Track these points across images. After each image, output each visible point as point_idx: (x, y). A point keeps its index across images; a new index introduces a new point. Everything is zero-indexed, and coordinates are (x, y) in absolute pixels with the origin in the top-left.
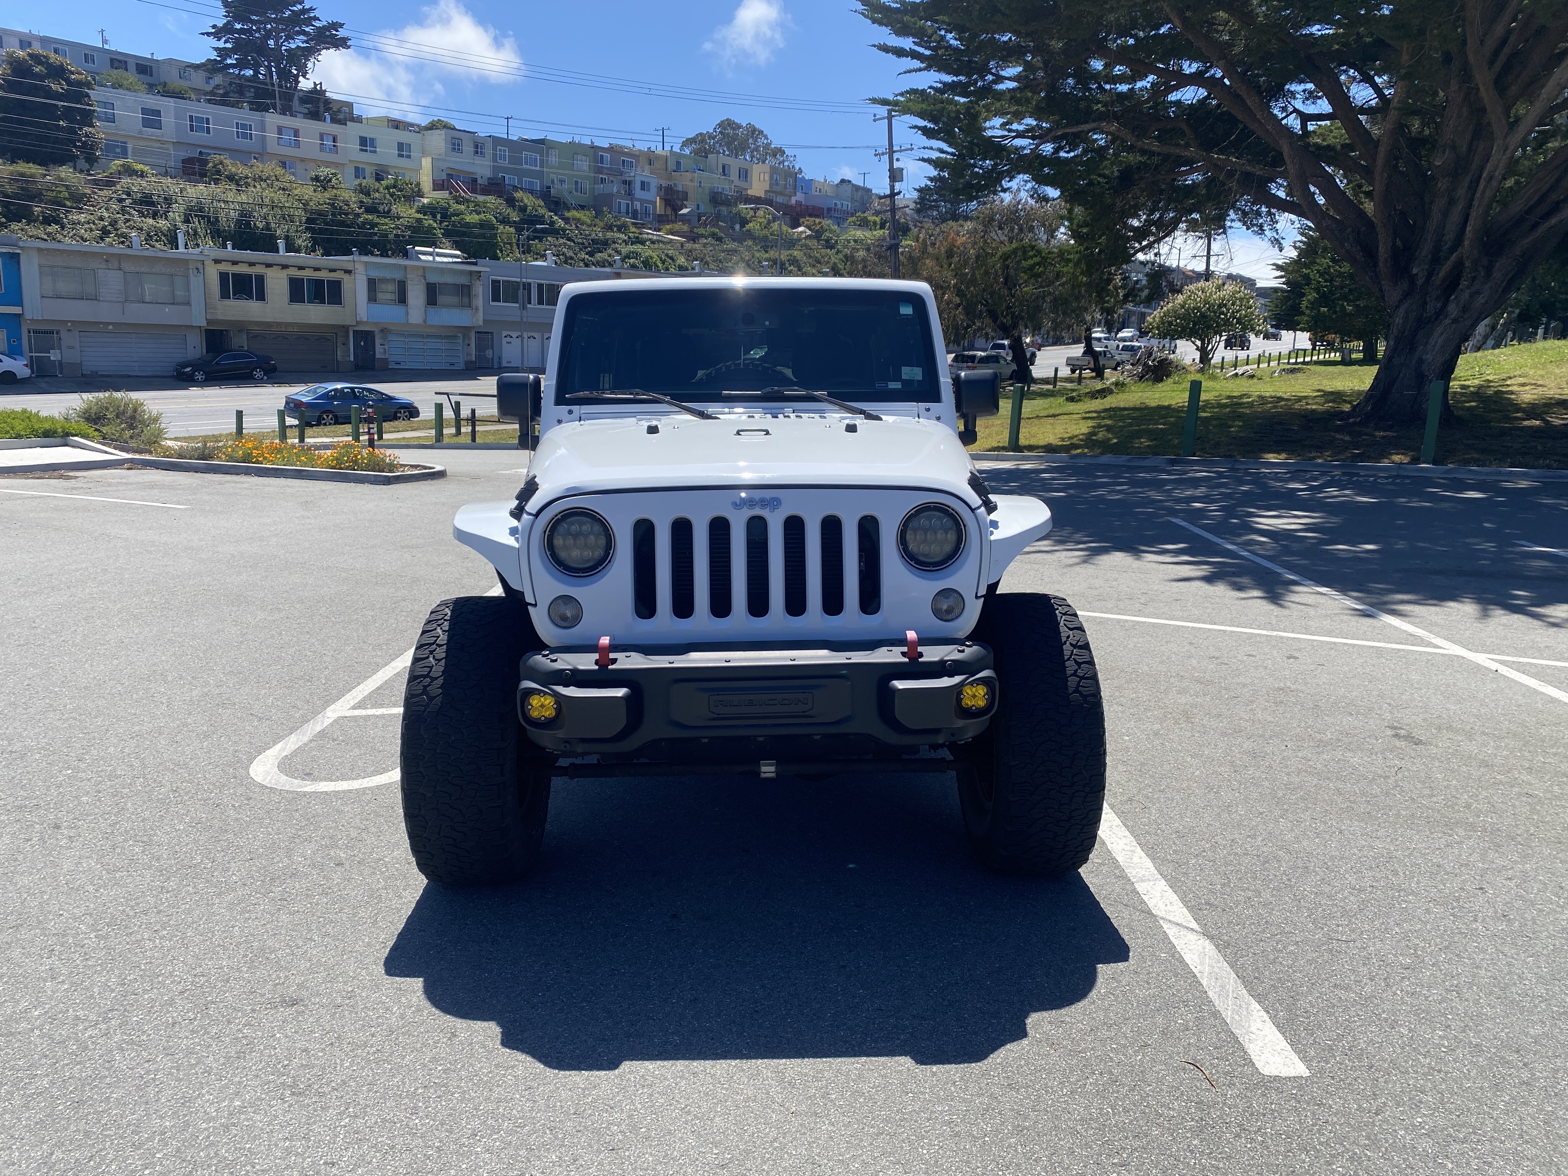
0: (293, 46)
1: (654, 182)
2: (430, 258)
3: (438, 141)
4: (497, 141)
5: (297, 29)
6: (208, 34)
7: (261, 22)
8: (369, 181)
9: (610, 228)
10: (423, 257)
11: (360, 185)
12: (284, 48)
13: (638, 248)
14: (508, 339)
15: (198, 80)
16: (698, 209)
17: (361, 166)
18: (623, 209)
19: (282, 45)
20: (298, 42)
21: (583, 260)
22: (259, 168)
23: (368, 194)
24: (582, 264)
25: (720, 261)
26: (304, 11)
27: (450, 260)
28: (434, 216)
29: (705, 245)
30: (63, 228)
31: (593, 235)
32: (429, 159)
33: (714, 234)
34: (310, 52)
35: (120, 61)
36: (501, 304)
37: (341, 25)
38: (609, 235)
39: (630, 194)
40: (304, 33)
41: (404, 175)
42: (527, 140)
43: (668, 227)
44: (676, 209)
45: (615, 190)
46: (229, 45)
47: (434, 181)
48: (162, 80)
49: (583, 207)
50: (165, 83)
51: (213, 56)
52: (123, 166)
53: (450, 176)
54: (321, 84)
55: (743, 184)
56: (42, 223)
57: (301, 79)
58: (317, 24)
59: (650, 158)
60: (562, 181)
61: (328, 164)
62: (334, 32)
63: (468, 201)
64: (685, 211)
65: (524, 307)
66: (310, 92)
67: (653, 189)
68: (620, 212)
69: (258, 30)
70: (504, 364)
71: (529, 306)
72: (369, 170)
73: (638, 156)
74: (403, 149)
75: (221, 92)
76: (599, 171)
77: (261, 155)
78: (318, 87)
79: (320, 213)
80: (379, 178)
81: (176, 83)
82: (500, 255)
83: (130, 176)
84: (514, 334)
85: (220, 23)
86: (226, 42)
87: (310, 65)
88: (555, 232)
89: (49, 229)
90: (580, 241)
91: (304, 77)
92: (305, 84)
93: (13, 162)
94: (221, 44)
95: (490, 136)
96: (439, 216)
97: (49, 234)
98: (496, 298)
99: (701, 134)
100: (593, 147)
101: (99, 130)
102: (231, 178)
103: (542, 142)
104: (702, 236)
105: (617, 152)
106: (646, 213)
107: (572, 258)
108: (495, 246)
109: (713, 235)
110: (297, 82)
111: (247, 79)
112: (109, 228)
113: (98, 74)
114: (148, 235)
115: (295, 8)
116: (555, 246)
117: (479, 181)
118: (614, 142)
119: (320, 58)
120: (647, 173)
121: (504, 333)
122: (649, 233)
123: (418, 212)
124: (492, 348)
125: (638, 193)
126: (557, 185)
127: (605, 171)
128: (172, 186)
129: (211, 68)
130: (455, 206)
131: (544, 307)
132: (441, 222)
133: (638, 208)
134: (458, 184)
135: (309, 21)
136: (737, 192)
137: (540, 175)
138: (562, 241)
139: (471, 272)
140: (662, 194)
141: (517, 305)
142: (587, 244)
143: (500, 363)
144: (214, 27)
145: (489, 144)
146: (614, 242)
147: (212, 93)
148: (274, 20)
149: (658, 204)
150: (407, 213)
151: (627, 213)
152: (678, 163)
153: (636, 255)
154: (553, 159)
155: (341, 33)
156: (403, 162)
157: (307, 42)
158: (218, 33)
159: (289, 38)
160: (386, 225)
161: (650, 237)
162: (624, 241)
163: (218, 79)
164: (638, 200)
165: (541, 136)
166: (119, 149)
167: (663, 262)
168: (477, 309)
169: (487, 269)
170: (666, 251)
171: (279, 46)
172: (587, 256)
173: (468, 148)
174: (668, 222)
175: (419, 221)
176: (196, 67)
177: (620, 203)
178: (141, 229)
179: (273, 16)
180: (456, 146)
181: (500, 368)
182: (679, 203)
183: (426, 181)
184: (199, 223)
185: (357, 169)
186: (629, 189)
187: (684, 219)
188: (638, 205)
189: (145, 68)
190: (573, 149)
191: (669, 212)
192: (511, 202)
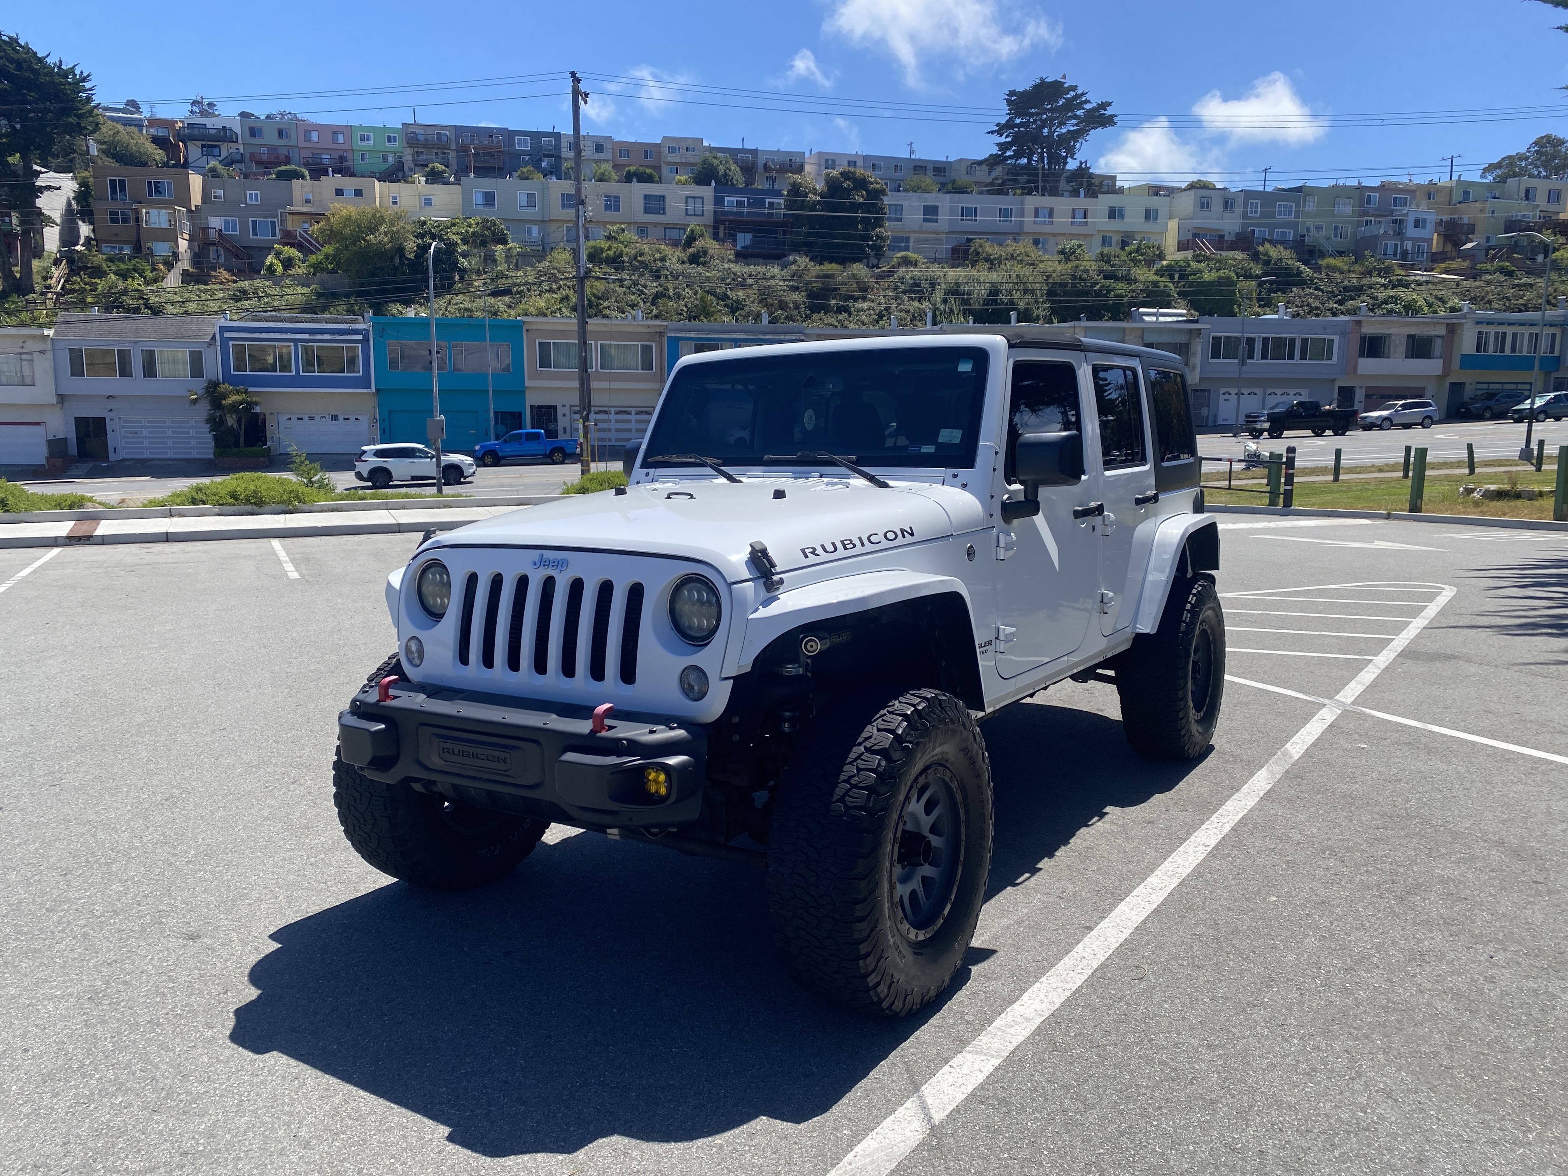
0: (1064, 130)
1: (1432, 218)
2: (1154, 319)
3: (1187, 203)
4: (1248, 194)
5: (1070, 114)
6: (992, 132)
7: (1037, 114)
8: (1115, 249)
9: (1369, 273)
10: (1146, 318)
11: (1102, 253)
12: (1056, 134)
13: (1400, 292)
14: (1227, 396)
15: (982, 174)
16: (1488, 241)
17: (1108, 235)
18: (1390, 251)
19: (1055, 131)
20: (1070, 126)
21: (1331, 310)
22: (1012, 247)
23: (1108, 262)
24: (1329, 313)
25: (1508, 299)
26: (1077, 96)
27: (1175, 319)
28: (1172, 277)
29: (1489, 283)
30: (850, 315)
31: (1346, 282)
32: (1176, 221)
33: (1502, 268)
34: (1076, 135)
35: (921, 167)
36: (1221, 360)
37: (1109, 104)
38: (1365, 281)
39: (1399, 233)
40: (1076, 117)
41: (1149, 239)
42: (1283, 190)
43: (1443, 265)
44: (1457, 244)
45: (1382, 231)
46: (1009, 139)
47: (1179, 242)
48: (952, 178)
49: (1341, 253)
50: (954, 181)
51: (995, 150)
52: (902, 258)
53: (1196, 235)
54: (1086, 161)
55: (1553, 207)
56: (835, 313)
57: (1069, 159)
58: (1088, 106)
59: (1430, 192)
60: (1319, 228)
61: (1077, 236)
62: (1103, 112)
63: (1209, 259)
64: (1469, 245)
65: (1243, 363)
66: (1077, 170)
67: (1430, 226)
68: (1385, 255)
69: (1035, 122)
70: (1220, 422)
71: (1249, 361)
72: (1116, 239)
73: (1414, 191)
74: (1150, 215)
75: (1000, 181)
76: (1365, 213)
77: (1016, 236)
78: (1083, 166)
79: (1063, 285)
80: (1124, 244)
81: (963, 178)
82: (1237, 310)
83: (907, 265)
84: (1233, 391)
85: (1003, 121)
86: (1007, 137)
87: (1078, 146)
88: (1303, 283)
89: (840, 317)
90: (1329, 289)
91: (1072, 157)
92: (1072, 165)
93: (821, 264)
94: (1003, 139)
95: (1242, 191)
96: (1177, 276)
97: (839, 321)
98: (1215, 355)
99: (1509, 157)
100: (1360, 188)
101: (888, 229)
102: (987, 259)
103: (1299, 189)
104: (1488, 272)
105: (1389, 189)
106: (1419, 251)
107: (1317, 308)
108: (1234, 302)
109: (1501, 270)
110: (1065, 163)
111: (1023, 167)
112: (884, 312)
113: (903, 180)
114: (913, 316)
115: (1069, 96)
116: (1300, 297)
117: (1226, 238)
118: (1384, 179)
119: (1087, 138)
120: (1423, 208)
121: (1222, 391)
122: (1419, 275)
123: (1155, 274)
124: (1208, 406)
125: (1411, 231)
126: (1313, 233)
127: (1371, 212)
128: (937, 271)
129: (993, 161)
130: (1194, 265)
131: (1269, 361)
132: (1178, 283)
133: (1409, 248)
134: (1203, 243)
135: (1080, 106)
136: (1544, 217)
137: (1294, 225)
138: (1308, 291)
139: (1191, 330)
140: (1442, 229)
141: (1236, 361)
142: (1337, 292)
143: (1215, 421)
144: (998, 125)
145: (1240, 201)
146: (1371, 288)
147: (992, 184)
148: (1050, 110)
149: (1435, 242)
150: (1144, 275)
151: (1395, 254)
152: (1466, 193)
153: (1395, 300)
154: (1311, 206)
155: (1109, 111)
156: (1150, 227)
157: (1077, 125)
158: (1001, 130)
159: (1062, 124)
160: (1121, 288)
161: (1417, 278)
162: (1383, 285)
163: (998, 171)
164: (1409, 239)
165: (1300, 184)
166: (902, 242)
167: (1430, 306)
168: (1194, 367)
169: (1208, 326)
170: (1435, 293)
171: (1051, 133)
172: (1336, 305)
173: (1217, 206)
174: (1444, 260)
175: (1155, 284)
176: (980, 163)
177: (1386, 244)
178: (908, 312)
179: (1049, 106)
180: (1204, 205)
181: (1215, 426)
182: (1463, 237)
183: (1170, 242)
184: (955, 301)
185: (1104, 238)
186: (1399, 228)
187: (1465, 255)
188: (1409, 245)
189: (940, 169)
190: (1337, 193)
191: (1449, 248)
192: (1255, 256)
